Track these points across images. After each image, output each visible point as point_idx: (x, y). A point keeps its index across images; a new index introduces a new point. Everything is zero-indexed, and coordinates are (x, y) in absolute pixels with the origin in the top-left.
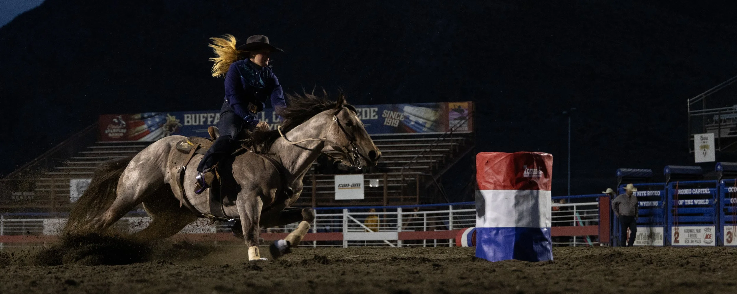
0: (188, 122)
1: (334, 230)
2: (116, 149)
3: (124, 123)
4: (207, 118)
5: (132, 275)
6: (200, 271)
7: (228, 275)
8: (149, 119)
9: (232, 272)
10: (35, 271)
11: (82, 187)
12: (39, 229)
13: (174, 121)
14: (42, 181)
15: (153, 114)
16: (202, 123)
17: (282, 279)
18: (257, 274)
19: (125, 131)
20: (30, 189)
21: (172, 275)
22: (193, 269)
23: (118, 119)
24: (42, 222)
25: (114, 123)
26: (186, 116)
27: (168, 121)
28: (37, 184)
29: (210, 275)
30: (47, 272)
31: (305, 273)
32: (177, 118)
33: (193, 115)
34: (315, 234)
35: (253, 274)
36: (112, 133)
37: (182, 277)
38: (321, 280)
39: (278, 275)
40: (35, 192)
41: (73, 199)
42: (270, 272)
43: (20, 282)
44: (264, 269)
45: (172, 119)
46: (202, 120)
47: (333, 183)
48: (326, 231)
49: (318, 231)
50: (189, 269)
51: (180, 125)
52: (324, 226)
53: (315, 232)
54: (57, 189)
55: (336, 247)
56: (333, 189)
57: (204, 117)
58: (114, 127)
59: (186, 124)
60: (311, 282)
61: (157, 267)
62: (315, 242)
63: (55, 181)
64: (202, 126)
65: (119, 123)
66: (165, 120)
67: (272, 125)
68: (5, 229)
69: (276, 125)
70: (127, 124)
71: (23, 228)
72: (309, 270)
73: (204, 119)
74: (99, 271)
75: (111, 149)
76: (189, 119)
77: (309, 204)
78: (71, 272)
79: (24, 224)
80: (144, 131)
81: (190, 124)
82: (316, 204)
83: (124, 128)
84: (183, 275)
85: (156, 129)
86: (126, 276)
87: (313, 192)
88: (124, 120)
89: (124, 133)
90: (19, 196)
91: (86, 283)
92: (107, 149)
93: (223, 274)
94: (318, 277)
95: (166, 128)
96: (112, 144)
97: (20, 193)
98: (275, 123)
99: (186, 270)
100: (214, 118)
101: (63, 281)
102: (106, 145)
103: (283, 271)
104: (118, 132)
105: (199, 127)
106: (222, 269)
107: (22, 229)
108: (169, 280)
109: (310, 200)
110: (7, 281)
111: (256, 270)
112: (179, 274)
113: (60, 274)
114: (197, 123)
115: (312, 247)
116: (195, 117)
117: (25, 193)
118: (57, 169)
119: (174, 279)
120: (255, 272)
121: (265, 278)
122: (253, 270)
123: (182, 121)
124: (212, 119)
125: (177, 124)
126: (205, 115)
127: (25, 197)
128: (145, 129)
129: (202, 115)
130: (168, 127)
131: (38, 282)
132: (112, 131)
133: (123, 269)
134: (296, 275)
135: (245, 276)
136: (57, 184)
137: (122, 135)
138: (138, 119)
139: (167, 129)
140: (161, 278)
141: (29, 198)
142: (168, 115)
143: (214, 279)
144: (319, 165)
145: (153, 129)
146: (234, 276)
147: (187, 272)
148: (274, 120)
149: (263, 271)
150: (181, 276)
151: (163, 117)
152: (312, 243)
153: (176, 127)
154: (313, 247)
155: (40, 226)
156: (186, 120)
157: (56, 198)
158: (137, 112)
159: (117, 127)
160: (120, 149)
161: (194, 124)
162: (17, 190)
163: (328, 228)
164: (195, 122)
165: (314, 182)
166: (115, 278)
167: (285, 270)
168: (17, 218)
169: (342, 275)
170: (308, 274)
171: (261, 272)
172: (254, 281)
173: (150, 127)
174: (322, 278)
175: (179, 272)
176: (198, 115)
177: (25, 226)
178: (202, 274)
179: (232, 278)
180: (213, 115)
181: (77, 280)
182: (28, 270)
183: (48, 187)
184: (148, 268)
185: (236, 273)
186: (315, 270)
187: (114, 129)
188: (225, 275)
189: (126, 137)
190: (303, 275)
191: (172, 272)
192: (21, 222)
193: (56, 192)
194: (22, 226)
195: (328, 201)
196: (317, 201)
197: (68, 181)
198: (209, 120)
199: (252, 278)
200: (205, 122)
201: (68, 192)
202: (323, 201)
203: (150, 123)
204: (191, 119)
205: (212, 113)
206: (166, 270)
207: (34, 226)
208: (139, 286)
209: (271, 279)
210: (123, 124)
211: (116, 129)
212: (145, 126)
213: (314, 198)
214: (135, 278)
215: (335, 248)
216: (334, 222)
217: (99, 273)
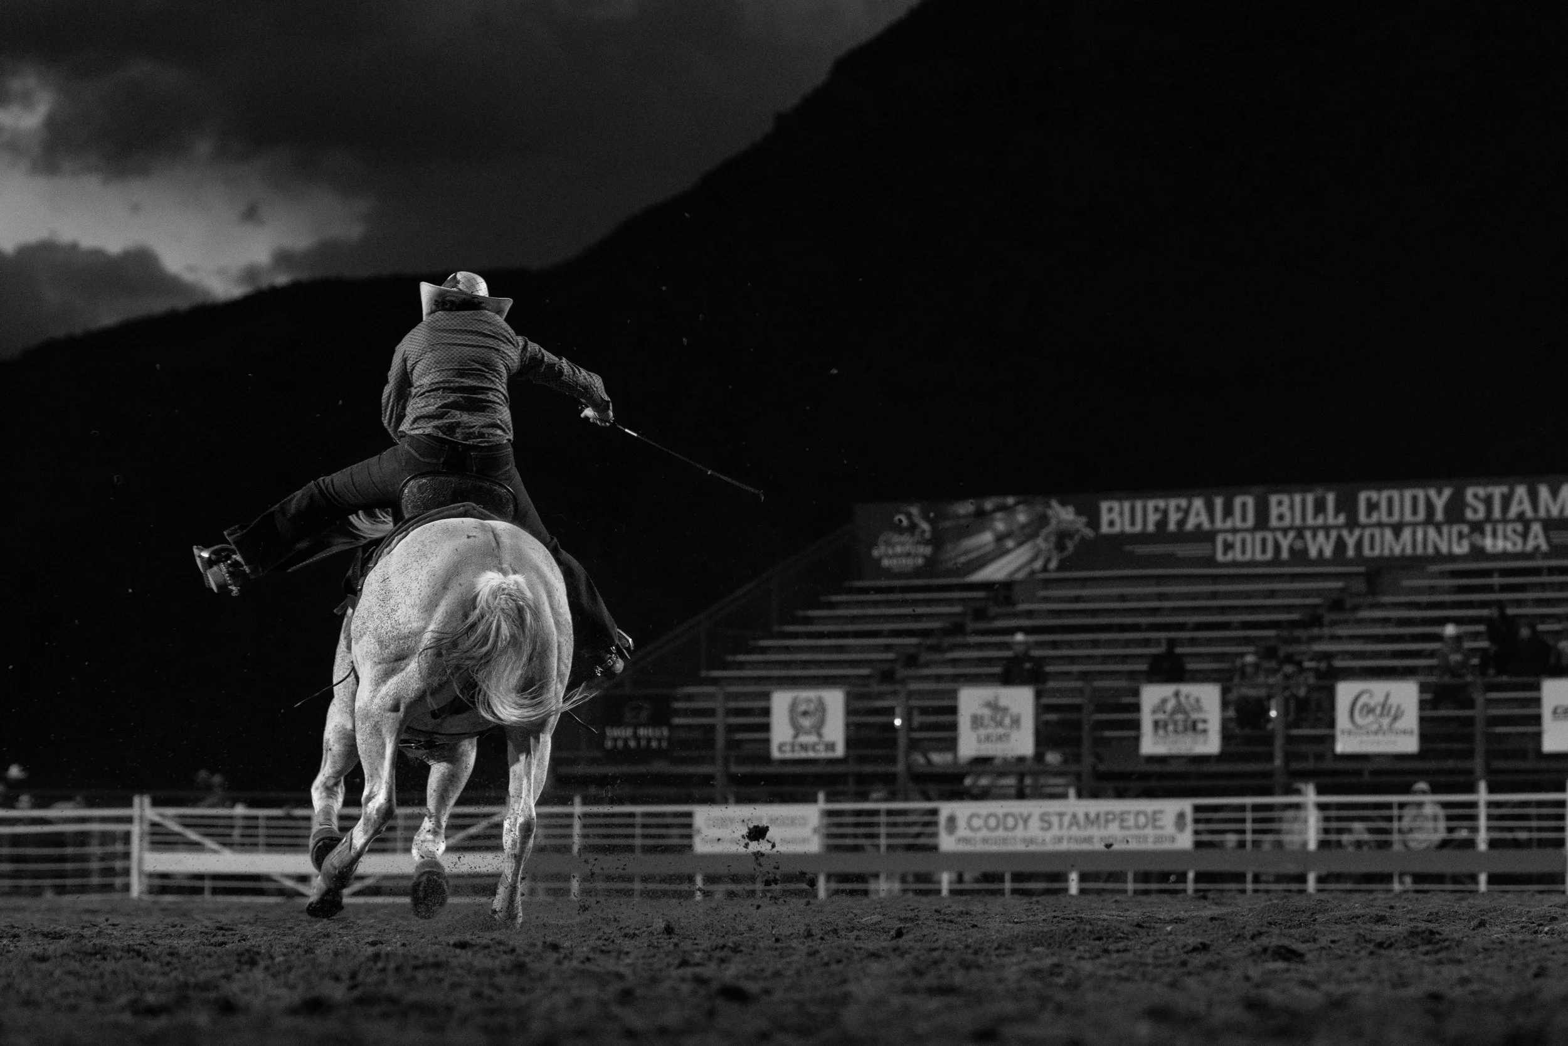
0: (1111, 523)
1: (1542, 843)
2: (905, 603)
3: (925, 526)
4: (1165, 513)
5: (918, 973)
6: (1117, 963)
7: (1199, 974)
8: (999, 515)
9: (1212, 966)
10: (644, 957)
11: (805, 713)
12: (682, 836)
13: (1072, 522)
14: (689, 698)
15: (1010, 501)
16: (1151, 528)
17: (1356, 987)
18: (1288, 970)
19: (928, 550)
20: (656, 720)
21: (1035, 973)
22: (1098, 957)
23: (909, 516)
24: (690, 815)
25: (898, 529)
26: (1104, 506)
27: (1054, 522)
28: (678, 705)
29: (1144, 974)
30: (677, 962)
31: (1428, 970)
32: (1078, 513)
33: (1127, 505)
34: (1483, 854)
35: (1275, 972)
36: (890, 557)
37: (1061, 981)
38: (1474, 993)
39: (1347, 975)
40: (672, 727)
41: (781, 747)
42: (1325, 965)
43: (591, 992)
44: (1309, 956)
45: (1064, 515)
46: (1153, 518)
47: (1538, 702)
48: (1517, 844)
49: (1493, 844)
50: (1087, 955)
51: (1089, 533)
52: (1511, 829)
53: (1482, 846)
54: (734, 720)
55: (1541, 892)
56: (1537, 719)
57: (1156, 509)
58: (896, 538)
59: (1105, 529)
60: (1436, 997)
61: (996, 949)
62: (1483, 878)
63: (730, 697)
64: (1151, 535)
65: (913, 527)
66: (1043, 520)
67: (1357, 532)
68: (585, 836)
69: (1367, 532)
70: (934, 531)
71: (638, 831)
72: (1440, 962)
73: (1158, 516)
74: (826, 959)
75: (889, 603)
76: (1115, 515)
77: (1468, 765)
78: (744, 963)
79: (639, 820)
80: (982, 551)
81: (1117, 529)
82: (1487, 764)
83: (927, 543)
84: (1068, 973)
85: (1020, 544)
86: (902, 974)
87: (1479, 728)
88: (926, 518)
89: (924, 556)
90: (626, 740)
91: (778, 996)
92: (876, 604)
93: (1185, 970)
94: (1464, 981)
95: (1046, 540)
96: (890, 590)
97: (629, 732)
98: (1364, 527)
99: (1080, 958)
100: (1187, 512)
101: (715, 985)
102: (878, 590)
103: (1365, 965)
104: (908, 555)
105: (1143, 538)
106: (1184, 957)
107: (633, 836)
108: (1021, 989)
109: (1469, 754)
110: (555, 989)
111: (1286, 959)
112: (1056, 969)
113: (713, 965)
114: (1138, 528)
115: (1471, 892)
116: (1133, 510)
117: (642, 732)
118: (734, 662)
119: (1038, 984)
120: (1281, 965)
121: (1305, 983)
122: (1275, 960)
123: (1094, 522)
124: (1180, 516)
125: (1078, 531)
126: (1162, 504)
127: (643, 743)
128: (985, 545)
129: (1151, 504)
130: (1053, 539)
131: (639, 992)
132: (890, 552)
133: (898, 952)
134: (1400, 976)
135: (1247, 978)
136: (732, 705)
137: (920, 561)
138: (965, 516)
139: (1052, 545)
140: (1000, 981)
141: (654, 744)
142: (1054, 503)
143: (1156, 987)
144: (1494, 648)
145: (1010, 544)
146: (1215, 977)
147: (1082, 963)
148: (1362, 518)
149: (1304, 963)
150: (1060, 974)
151: (1039, 508)
152: (1474, 878)
153: (1077, 538)
154: (1477, 892)
155: (686, 823)
156: (1105, 518)
157: (732, 745)
158: (962, 497)
159: (906, 538)
160: (915, 603)
161: (1128, 529)
162: (618, 723)
163: (1522, 835)
164: (1133, 522)
165: (1479, 698)
166: (866, 981)
167: (1369, 962)
168: (621, 801)
169: (1537, 975)
170: (1438, 973)
171: (1301, 967)
172: (1272, 995)
173: (1000, 538)
174: (1475, 986)
175: (1057, 965)
176: (1139, 505)
177: (644, 826)
178: (1124, 972)
179: (1206, 983)
180: (1183, 503)
181: (752, 987)
182: (622, 956)
183: (711, 713)
184: (970, 951)
185: (1225, 968)
186: (1460, 962)
187: (897, 543)
188: (1189, 974)
189: (931, 566)
190: (1421, 976)
191: (1036, 964)
192: (632, 815)
193: (731, 729)
194: (632, 826)
195: (1522, 754)
196: (1490, 755)
197: (767, 696)
198: (1174, 518)
199: (1267, 984)
200: (1162, 524)
201: (766, 728)
202: (1506, 755)
203: (1000, 526)
204: (1121, 514)
205: (1179, 496)
206: (1022, 958)
207: (667, 826)
208: (934, 1004)
209: (1325, 987)
210: (924, 531)
211: (903, 544)
212: (987, 537)
213: (1480, 746)
214: (922, 983)
215: (1538, 897)
216: (1540, 817)
217: (827, 964)
